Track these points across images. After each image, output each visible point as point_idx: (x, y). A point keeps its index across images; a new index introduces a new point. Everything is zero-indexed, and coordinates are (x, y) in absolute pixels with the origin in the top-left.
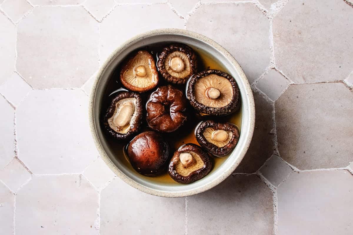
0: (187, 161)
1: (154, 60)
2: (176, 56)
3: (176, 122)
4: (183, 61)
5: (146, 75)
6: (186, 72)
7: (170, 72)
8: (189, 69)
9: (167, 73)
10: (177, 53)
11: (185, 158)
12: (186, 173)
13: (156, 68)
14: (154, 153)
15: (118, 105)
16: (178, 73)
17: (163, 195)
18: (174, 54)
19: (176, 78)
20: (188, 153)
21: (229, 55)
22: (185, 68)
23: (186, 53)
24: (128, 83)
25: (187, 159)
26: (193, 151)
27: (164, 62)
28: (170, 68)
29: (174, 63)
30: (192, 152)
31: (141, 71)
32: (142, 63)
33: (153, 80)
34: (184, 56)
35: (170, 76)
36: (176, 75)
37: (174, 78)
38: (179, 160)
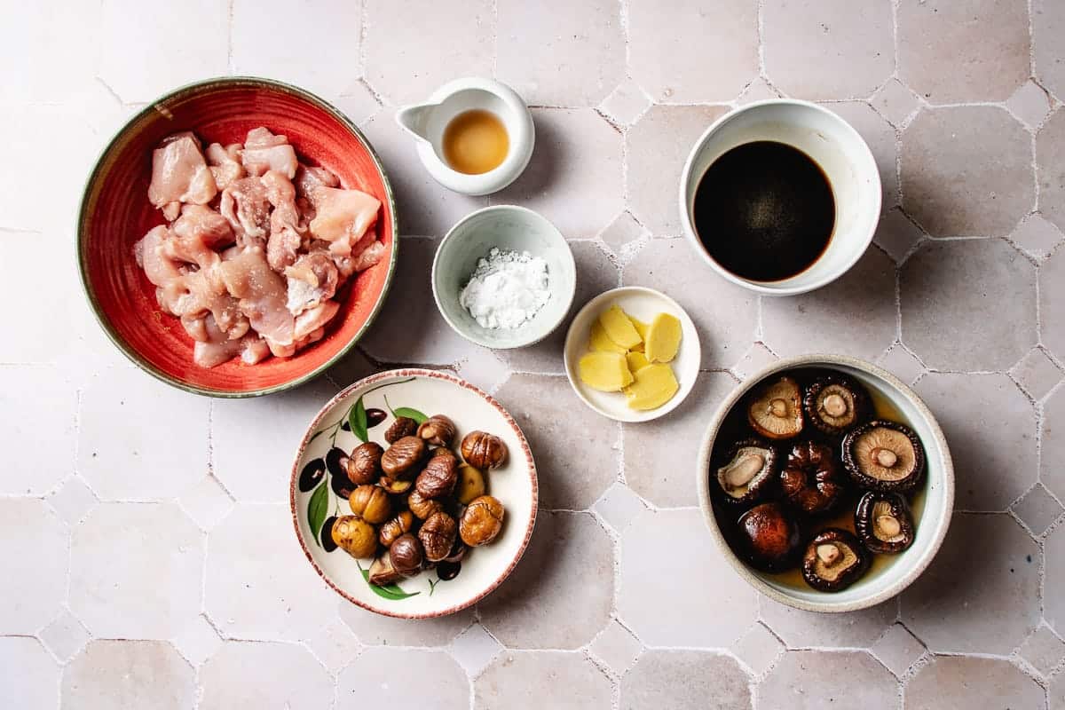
0: (832, 556)
1: (803, 396)
2: (834, 393)
3: (827, 496)
4: (846, 402)
5: (787, 415)
6: (846, 419)
7: (822, 414)
8: (851, 415)
9: (818, 417)
10: (838, 388)
11: (826, 552)
12: (832, 575)
13: (803, 407)
14: (782, 538)
15: (741, 454)
16: (834, 418)
17: (809, 609)
18: (832, 388)
19: (831, 426)
20: (832, 544)
21: (920, 401)
22: (846, 413)
23: (851, 391)
24: (757, 424)
25: (830, 554)
26: (838, 541)
27: (815, 399)
28: (823, 409)
29: (832, 403)
30: (836, 542)
31: (780, 408)
32: (783, 395)
33: (797, 424)
34: (847, 394)
35: (822, 422)
36: (830, 421)
37: (828, 425)
38: (817, 557)
